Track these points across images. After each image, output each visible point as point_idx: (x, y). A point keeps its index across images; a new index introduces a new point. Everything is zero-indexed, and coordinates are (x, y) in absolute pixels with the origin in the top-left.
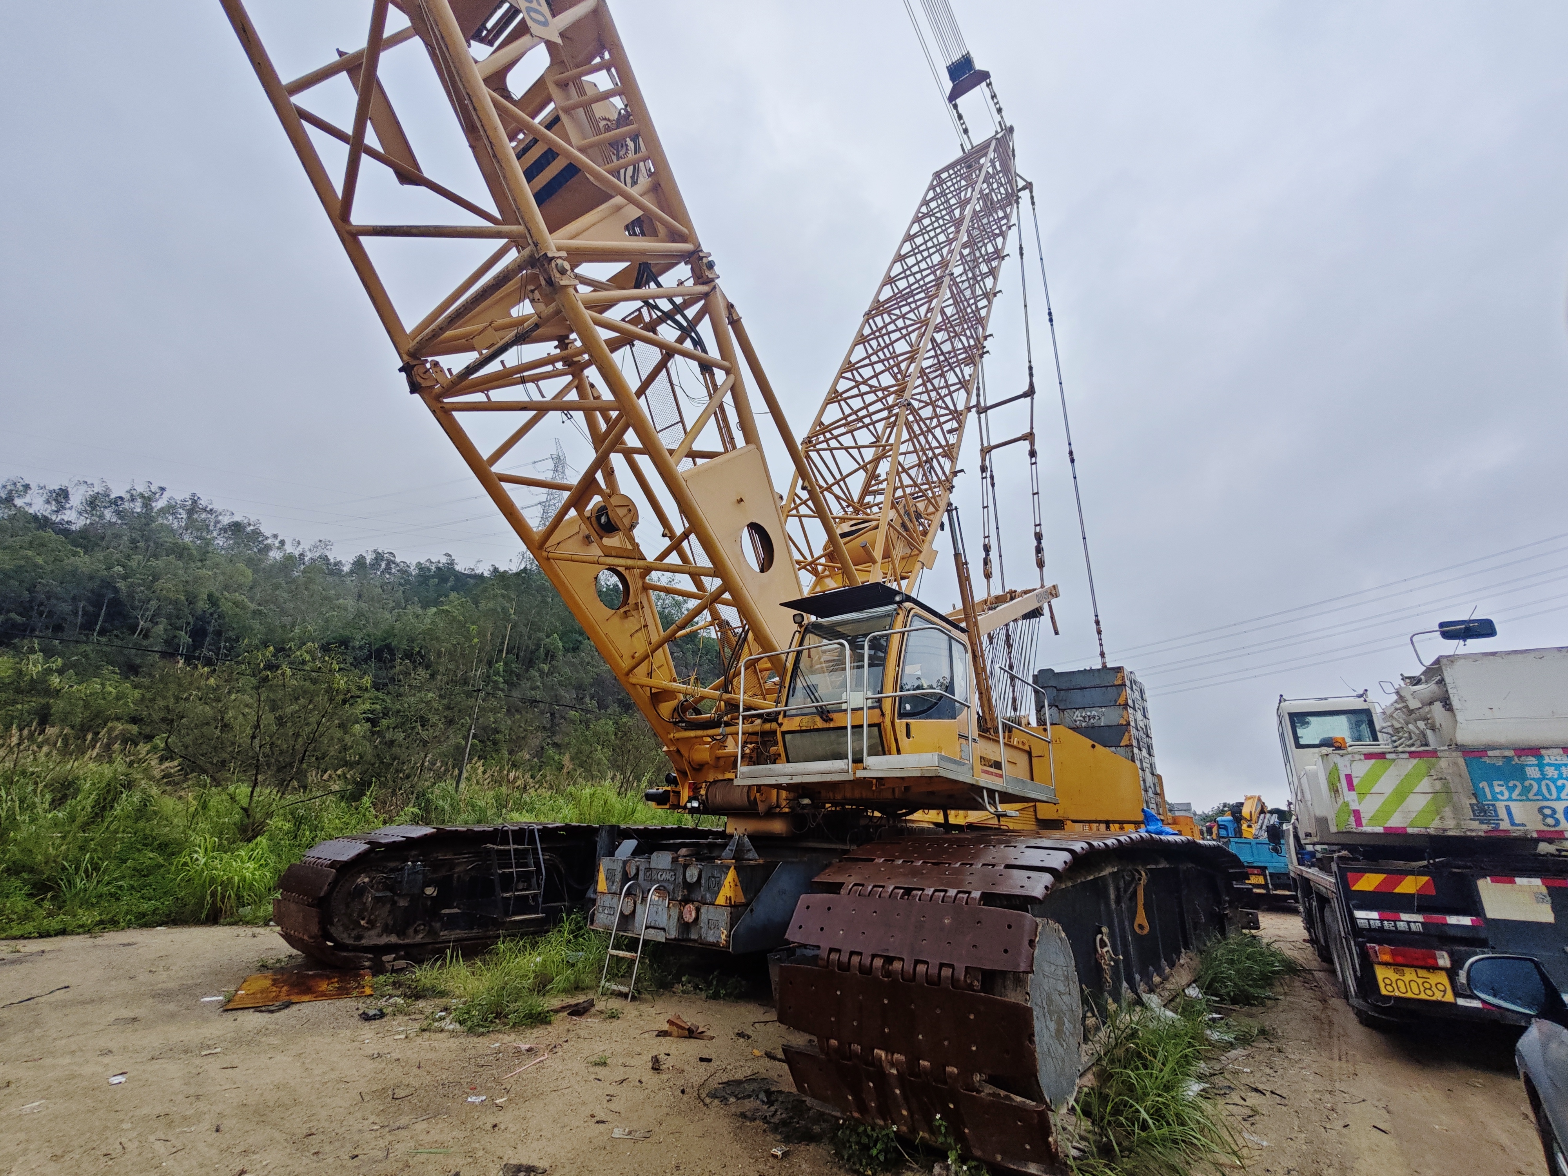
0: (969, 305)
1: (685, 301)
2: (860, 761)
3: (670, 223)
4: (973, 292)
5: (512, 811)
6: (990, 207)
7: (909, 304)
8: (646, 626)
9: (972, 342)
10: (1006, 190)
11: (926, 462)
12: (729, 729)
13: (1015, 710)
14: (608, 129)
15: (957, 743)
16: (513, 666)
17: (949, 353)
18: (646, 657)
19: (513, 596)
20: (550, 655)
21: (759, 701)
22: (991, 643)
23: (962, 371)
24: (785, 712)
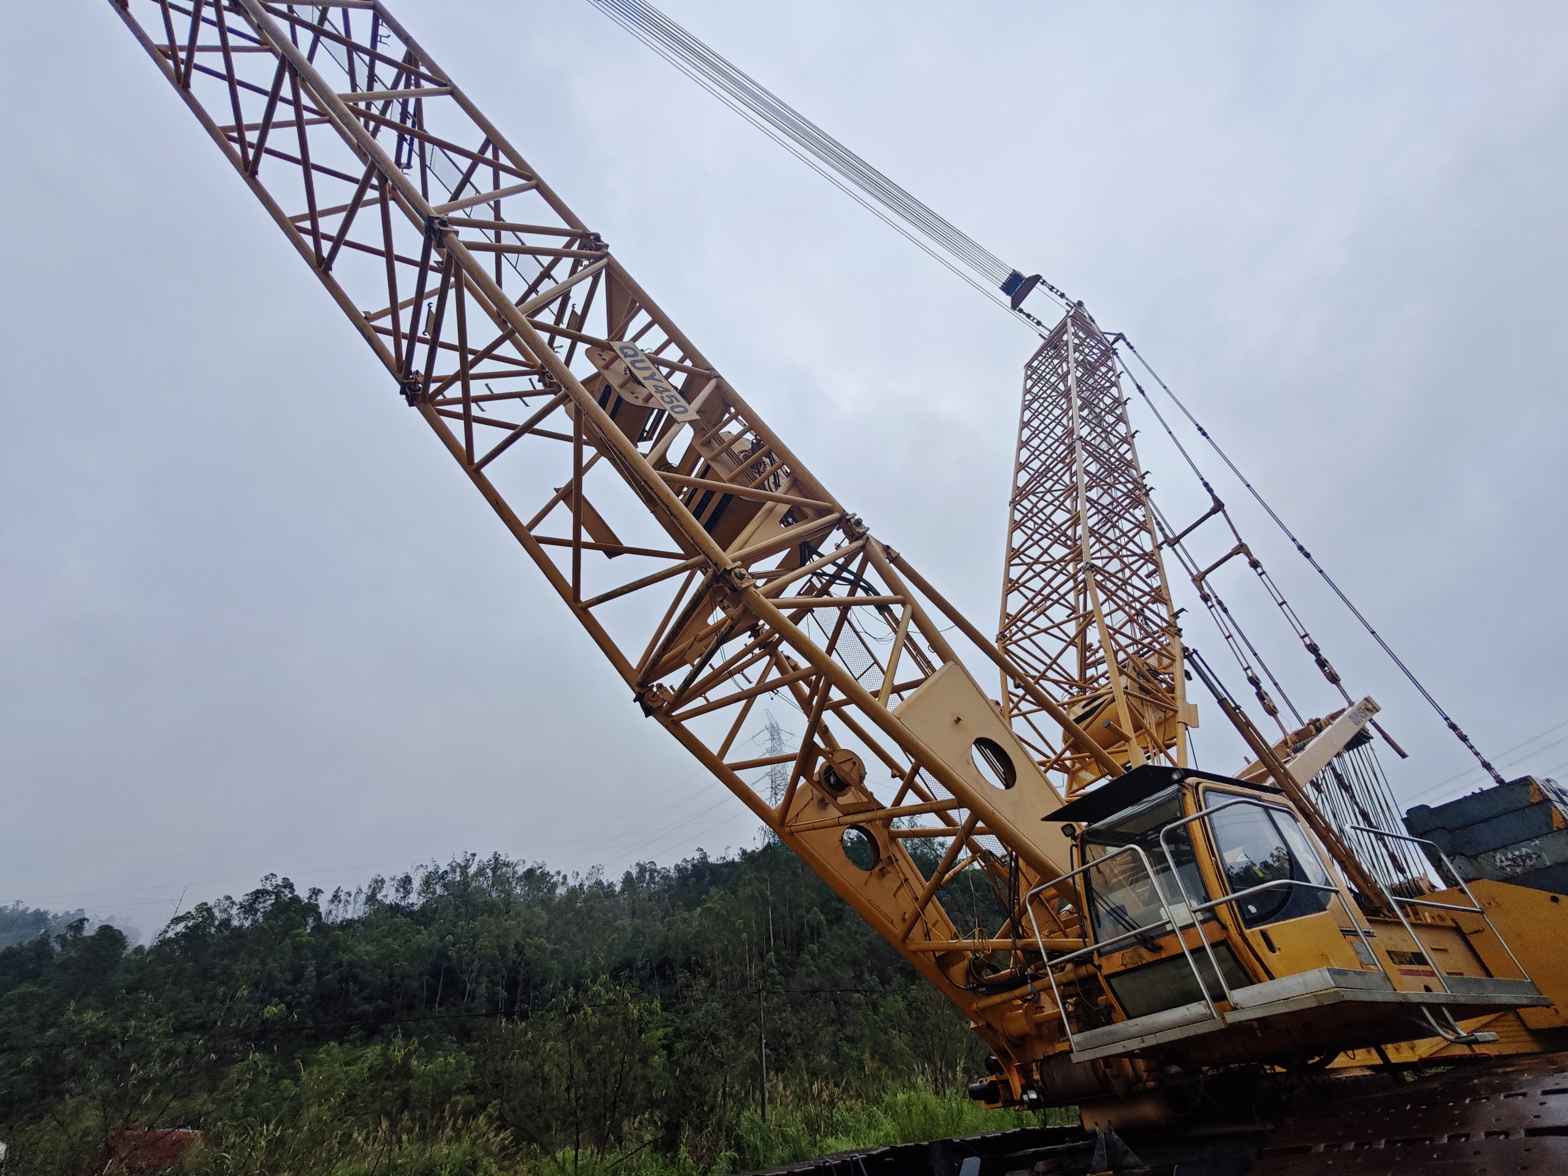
0: (1111, 456)
1: (846, 559)
2: (1223, 997)
3: (816, 504)
4: (1109, 443)
5: (826, 1136)
6: (1090, 369)
7: (1051, 478)
8: (906, 880)
9: (1130, 486)
10: (1099, 349)
11: (1138, 614)
12: (1038, 984)
13: (1402, 871)
14: (747, 458)
15: (1345, 943)
16: (784, 953)
17: (1111, 503)
18: (917, 917)
19: (766, 876)
20: (816, 933)
21: (1060, 941)
22: (1320, 791)
23: (1133, 516)
24: (1098, 950)
